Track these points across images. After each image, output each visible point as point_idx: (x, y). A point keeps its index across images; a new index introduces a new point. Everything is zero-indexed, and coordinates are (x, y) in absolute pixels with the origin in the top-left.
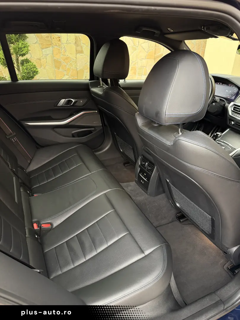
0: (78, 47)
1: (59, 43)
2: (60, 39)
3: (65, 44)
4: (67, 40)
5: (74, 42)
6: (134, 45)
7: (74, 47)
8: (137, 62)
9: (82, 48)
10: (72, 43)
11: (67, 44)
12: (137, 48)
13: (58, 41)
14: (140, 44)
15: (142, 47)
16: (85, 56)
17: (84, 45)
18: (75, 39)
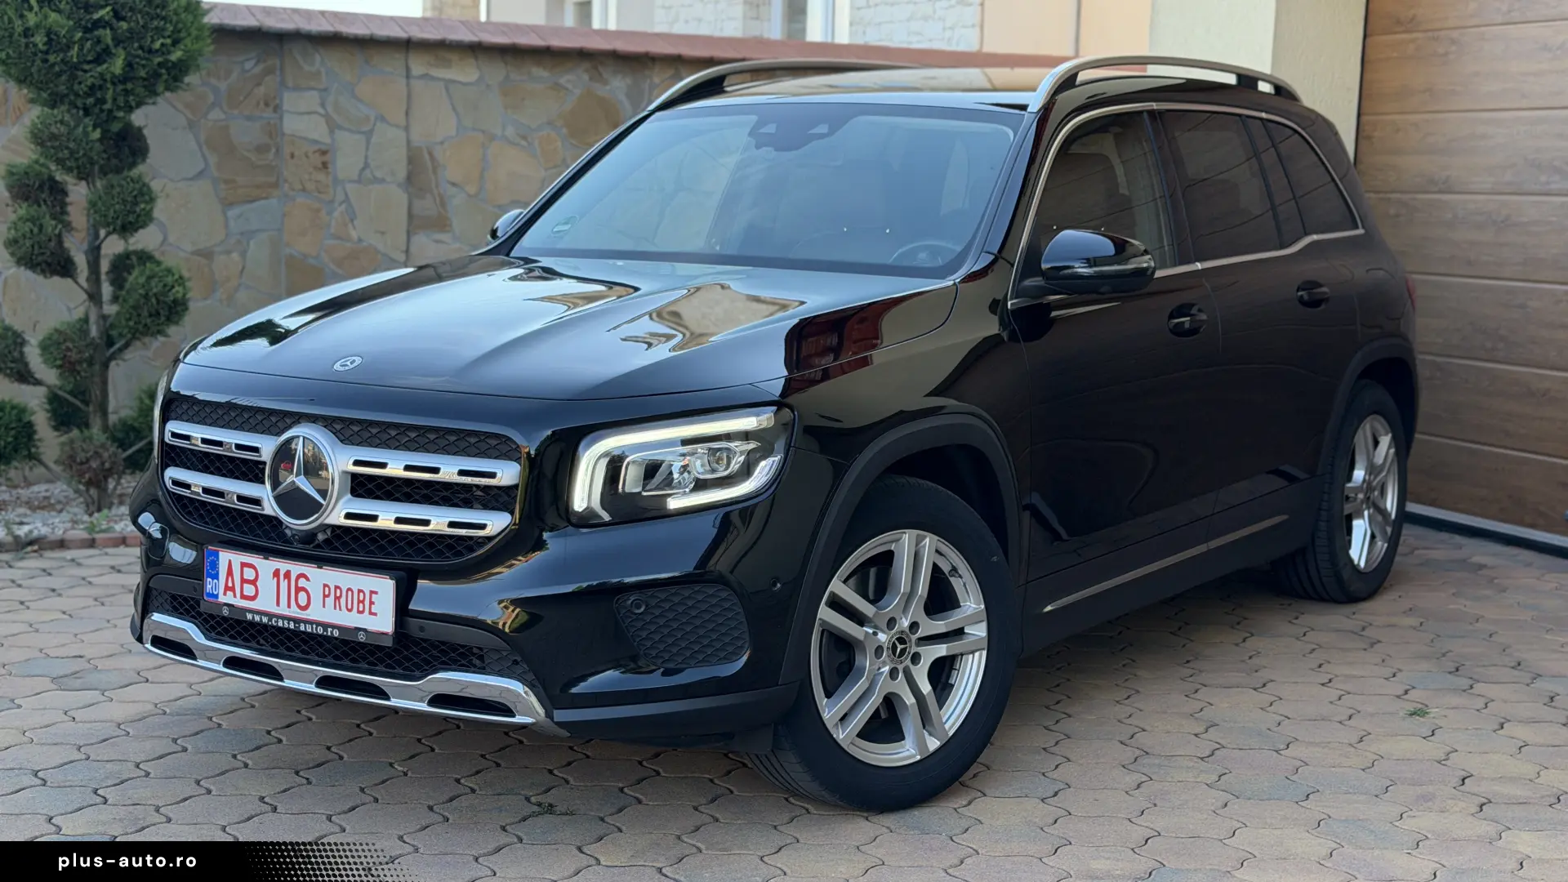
0: (421, 197)
1: (321, 177)
2: (324, 159)
3: (349, 187)
4: (366, 166)
5: (402, 174)
7: (400, 198)
9: (443, 204)
10: (390, 179)
11: (359, 181)
13: (315, 168)
16: (458, 245)
17: (452, 190)
18: (411, 160)
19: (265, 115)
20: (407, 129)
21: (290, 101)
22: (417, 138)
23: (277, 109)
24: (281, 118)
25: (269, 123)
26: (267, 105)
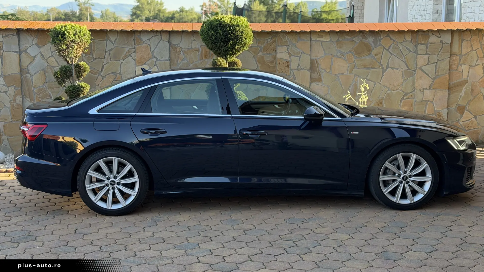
0: (314, 73)
1: (287, 69)
2: (288, 64)
3: (294, 71)
4: (299, 65)
5: (308, 67)
6: (409, 69)
7: (308, 74)
8: (414, 94)
9: (320, 75)
10: (305, 69)
11: (297, 70)
12: (414, 72)
13: (285, 66)
14: (418, 67)
15: (423, 71)
16: (324, 86)
17: (323, 71)
18: (311, 63)
19: (273, 53)
20: (310, 55)
21: (279, 49)
22: (313, 57)
23: (276, 51)
24: (277, 54)
25: (274, 55)
26: (273, 50)
